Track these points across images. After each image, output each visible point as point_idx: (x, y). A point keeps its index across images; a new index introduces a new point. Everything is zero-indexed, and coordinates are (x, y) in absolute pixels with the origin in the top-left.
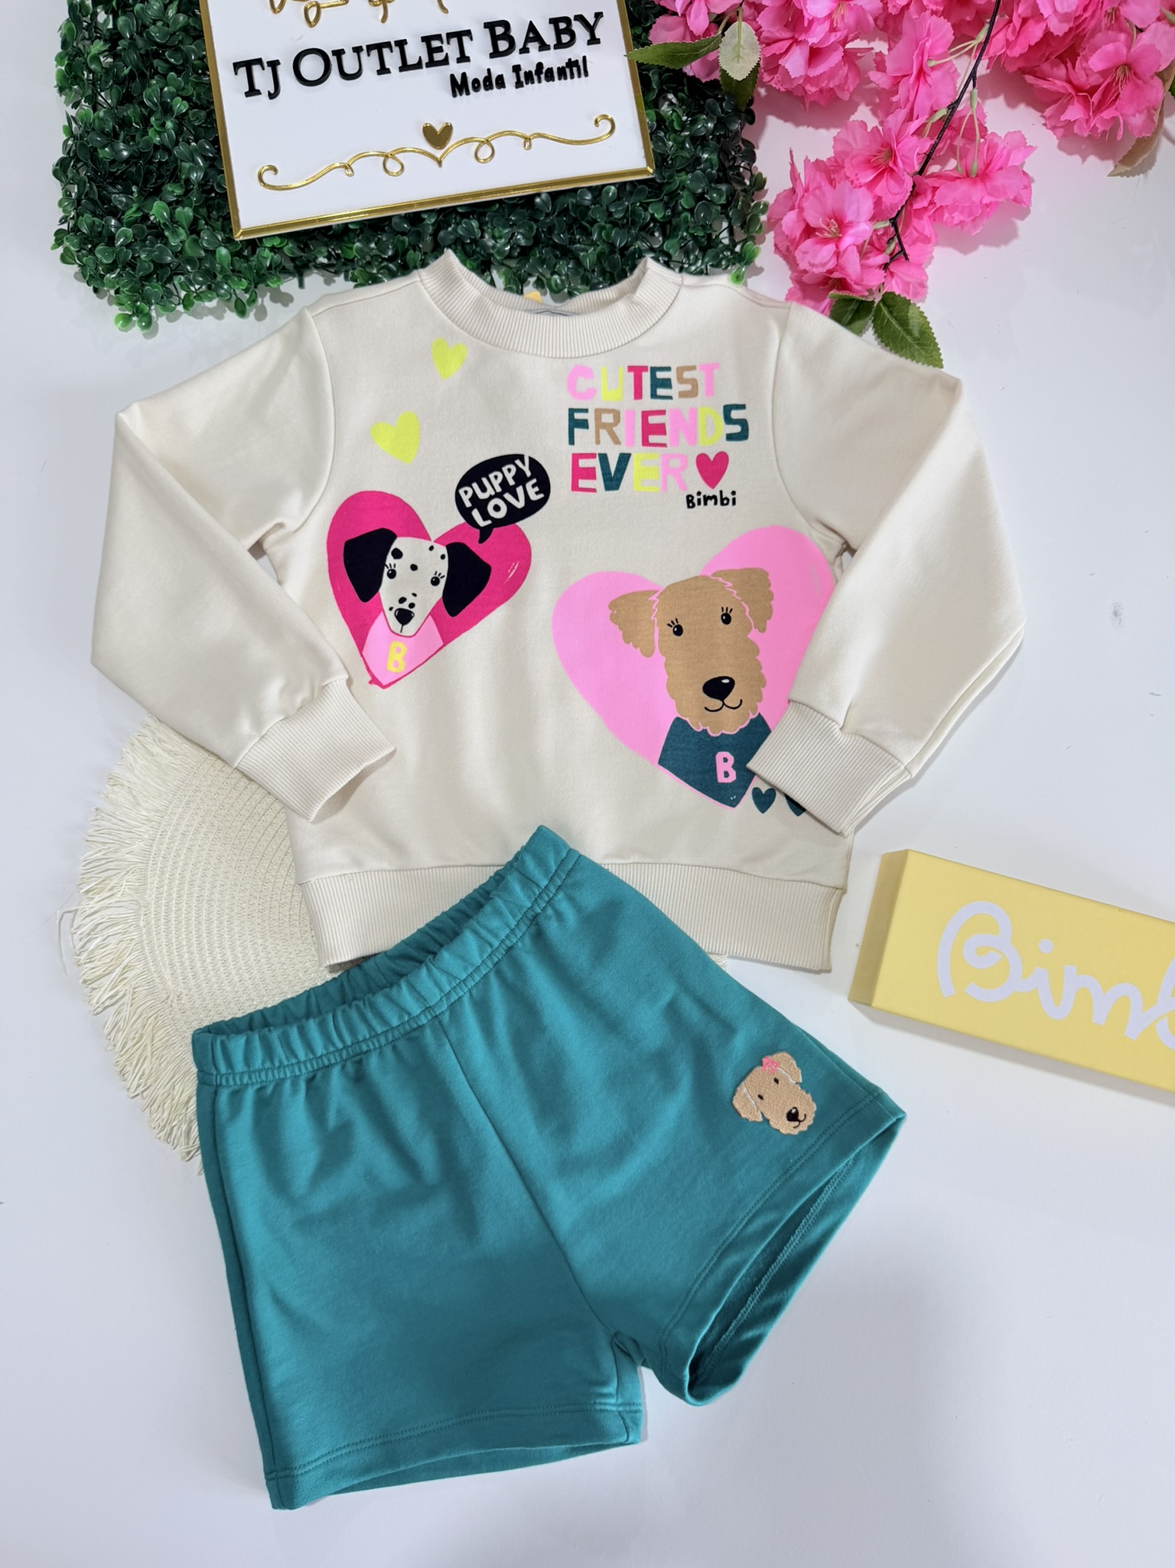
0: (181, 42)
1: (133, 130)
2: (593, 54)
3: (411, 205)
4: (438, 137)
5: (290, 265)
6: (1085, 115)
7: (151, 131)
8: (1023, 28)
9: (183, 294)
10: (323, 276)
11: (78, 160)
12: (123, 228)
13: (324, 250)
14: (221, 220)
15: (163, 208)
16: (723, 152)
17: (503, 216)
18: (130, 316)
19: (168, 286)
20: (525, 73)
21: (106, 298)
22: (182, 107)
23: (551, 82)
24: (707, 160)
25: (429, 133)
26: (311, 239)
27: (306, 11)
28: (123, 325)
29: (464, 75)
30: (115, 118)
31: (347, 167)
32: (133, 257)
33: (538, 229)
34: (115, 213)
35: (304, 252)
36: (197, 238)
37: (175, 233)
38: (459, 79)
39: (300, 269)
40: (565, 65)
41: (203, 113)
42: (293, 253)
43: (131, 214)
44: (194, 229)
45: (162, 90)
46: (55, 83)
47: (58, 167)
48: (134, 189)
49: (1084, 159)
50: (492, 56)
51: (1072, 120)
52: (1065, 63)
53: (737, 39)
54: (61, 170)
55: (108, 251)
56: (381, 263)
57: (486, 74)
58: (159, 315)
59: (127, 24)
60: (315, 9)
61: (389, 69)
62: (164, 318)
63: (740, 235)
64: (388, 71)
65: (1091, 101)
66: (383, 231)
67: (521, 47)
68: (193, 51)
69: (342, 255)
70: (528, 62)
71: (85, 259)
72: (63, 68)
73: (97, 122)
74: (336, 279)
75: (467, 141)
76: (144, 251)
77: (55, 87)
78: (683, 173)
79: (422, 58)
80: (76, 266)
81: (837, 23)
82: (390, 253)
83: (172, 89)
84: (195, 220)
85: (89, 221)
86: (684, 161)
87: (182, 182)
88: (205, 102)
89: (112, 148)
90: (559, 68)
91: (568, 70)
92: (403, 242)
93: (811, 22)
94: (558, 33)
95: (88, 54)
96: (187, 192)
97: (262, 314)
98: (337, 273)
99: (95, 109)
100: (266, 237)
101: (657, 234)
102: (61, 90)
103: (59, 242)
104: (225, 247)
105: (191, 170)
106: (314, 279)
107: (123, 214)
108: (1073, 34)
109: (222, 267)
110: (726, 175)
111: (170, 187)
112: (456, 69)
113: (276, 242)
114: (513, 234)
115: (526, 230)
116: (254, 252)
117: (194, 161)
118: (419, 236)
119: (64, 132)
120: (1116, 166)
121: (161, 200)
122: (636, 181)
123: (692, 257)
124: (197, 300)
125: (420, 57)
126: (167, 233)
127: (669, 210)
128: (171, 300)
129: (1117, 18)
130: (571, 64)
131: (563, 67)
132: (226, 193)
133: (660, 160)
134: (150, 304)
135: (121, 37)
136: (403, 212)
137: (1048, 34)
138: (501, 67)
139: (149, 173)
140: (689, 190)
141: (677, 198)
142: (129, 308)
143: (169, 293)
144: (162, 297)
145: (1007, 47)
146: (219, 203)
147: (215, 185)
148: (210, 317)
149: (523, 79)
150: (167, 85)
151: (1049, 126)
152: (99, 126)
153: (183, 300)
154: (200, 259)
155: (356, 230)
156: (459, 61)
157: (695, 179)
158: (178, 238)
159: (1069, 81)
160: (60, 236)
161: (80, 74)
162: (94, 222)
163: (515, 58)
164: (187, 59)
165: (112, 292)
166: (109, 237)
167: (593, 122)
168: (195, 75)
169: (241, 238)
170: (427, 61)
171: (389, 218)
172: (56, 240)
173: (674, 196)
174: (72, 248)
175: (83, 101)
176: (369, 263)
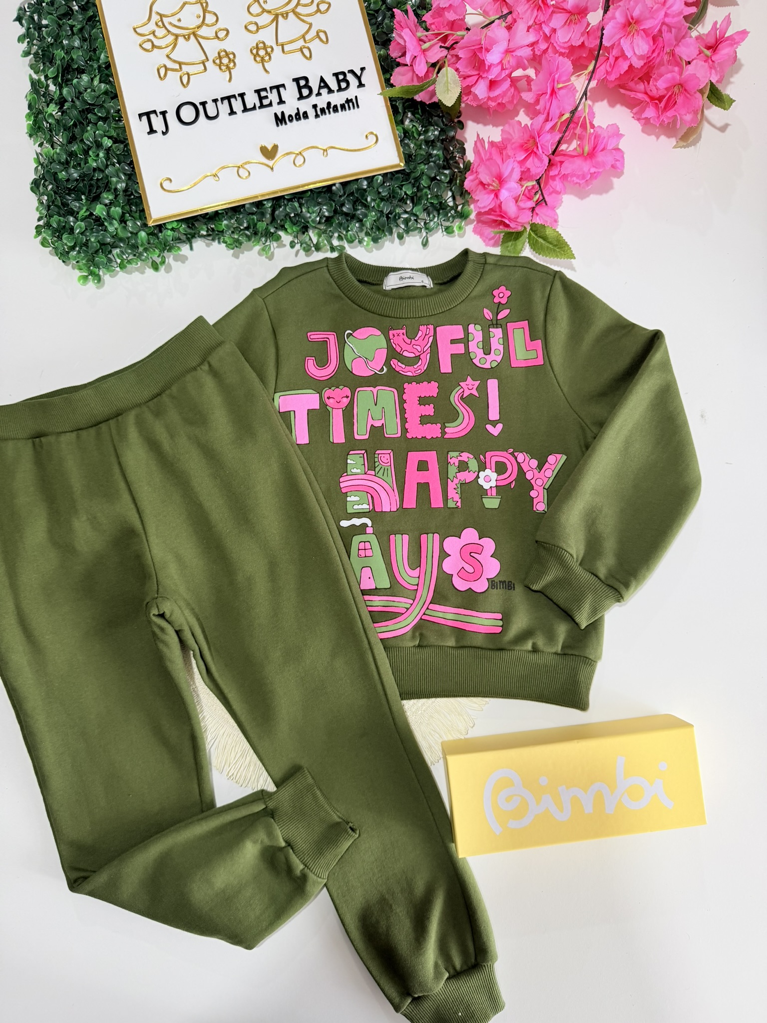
0: (104, 102)
1: (79, 159)
2: (361, 93)
3: (257, 197)
4: (269, 153)
5: (184, 238)
6: (657, 114)
7: (90, 160)
8: (616, 62)
9: (119, 261)
10: (204, 242)
11: (46, 180)
12: (78, 223)
13: (205, 227)
14: (138, 212)
15: (103, 209)
16: (446, 149)
17: (313, 199)
18: (87, 276)
19: (109, 256)
20: (321, 109)
21: (71, 265)
22: (108, 143)
23: (337, 113)
24: (436, 155)
25: (264, 151)
26: (195, 221)
27: (181, 78)
28: (83, 283)
29: (283, 113)
30: (66, 152)
31: (215, 175)
32: (86, 240)
33: (335, 206)
34: (72, 213)
35: (192, 229)
36: (125, 225)
37: (111, 224)
38: (280, 116)
39: (189, 239)
40: (344, 102)
41: (122, 146)
42: (186, 231)
43: (83, 213)
44: (123, 221)
45: (95, 133)
46: (26, 131)
47: (33, 185)
48: (83, 197)
49: (658, 138)
50: (299, 99)
51: (649, 117)
52: (644, 83)
53: (446, 78)
54: (36, 185)
55: (71, 237)
56: (240, 231)
57: (296, 111)
58: (104, 274)
59: (69, 93)
60: (186, 76)
61: (236, 112)
62: (108, 275)
63: (459, 201)
64: (235, 113)
65: (660, 106)
66: (240, 213)
67: (317, 92)
68: (112, 106)
69: (215, 229)
70: (322, 102)
71: (56, 244)
72: (31, 123)
73: (55, 156)
74: (213, 243)
75: (288, 154)
76: (93, 236)
77: (26, 133)
78: (422, 164)
79: (256, 104)
80: (51, 248)
81: (505, 66)
82: (245, 225)
83: (101, 132)
84: (123, 214)
85: (57, 220)
86: (422, 157)
87: (113, 191)
88: (122, 139)
89: (67, 172)
90: (341, 105)
91: (346, 105)
92: (253, 219)
93: (490, 67)
94: (339, 82)
95: (46, 113)
96: (116, 196)
97: (169, 269)
98: (213, 240)
99: (52, 146)
100: (168, 223)
101: (408, 202)
102: (31, 136)
103: (39, 233)
104: (143, 230)
105: (117, 182)
106: (198, 244)
107: (78, 213)
108: (647, 65)
109: (142, 242)
110: (448, 163)
111: (106, 195)
112: (277, 109)
113: (175, 225)
114: (321, 210)
115: (328, 207)
116: (161, 231)
117: (118, 176)
118: (263, 214)
119: (35, 162)
120: (677, 142)
121: (100, 204)
122: (394, 172)
123: (431, 216)
124: (128, 264)
125: (255, 103)
126: (106, 224)
127: (415, 188)
128: (111, 264)
129: (673, 55)
130: (348, 101)
131: (343, 104)
132: (141, 196)
133: (408, 158)
134: (99, 269)
135: (65, 101)
136: (251, 201)
137: (631, 66)
138: (305, 106)
139: (91, 186)
140: (426, 175)
141: (420, 180)
142: (86, 271)
143: (110, 260)
144: (106, 264)
145: (607, 74)
146: (136, 202)
147: (133, 191)
148: (137, 273)
149: (319, 113)
150: (98, 130)
151: (636, 118)
152: (57, 158)
153: (119, 265)
154: (128, 238)
155: (223, 213)
156: (279, 103)
157: (430, 168)
158: (114, 227)
159: (646, 93)
160: (39, 229)
161: (42, 126)
162: (60, 220)
163: (314, 100)
164: (108, 112)
165: (74, 262)
166: (70, 229)
167: (365, 137)
168: (114, 122)
169: (153, 224)
170: (259, 105)
171: (243, 206)
172: (37, 232)
173: (417, 179)
174: (48, 238)
175: (45, 142)
176: (233, 232)
